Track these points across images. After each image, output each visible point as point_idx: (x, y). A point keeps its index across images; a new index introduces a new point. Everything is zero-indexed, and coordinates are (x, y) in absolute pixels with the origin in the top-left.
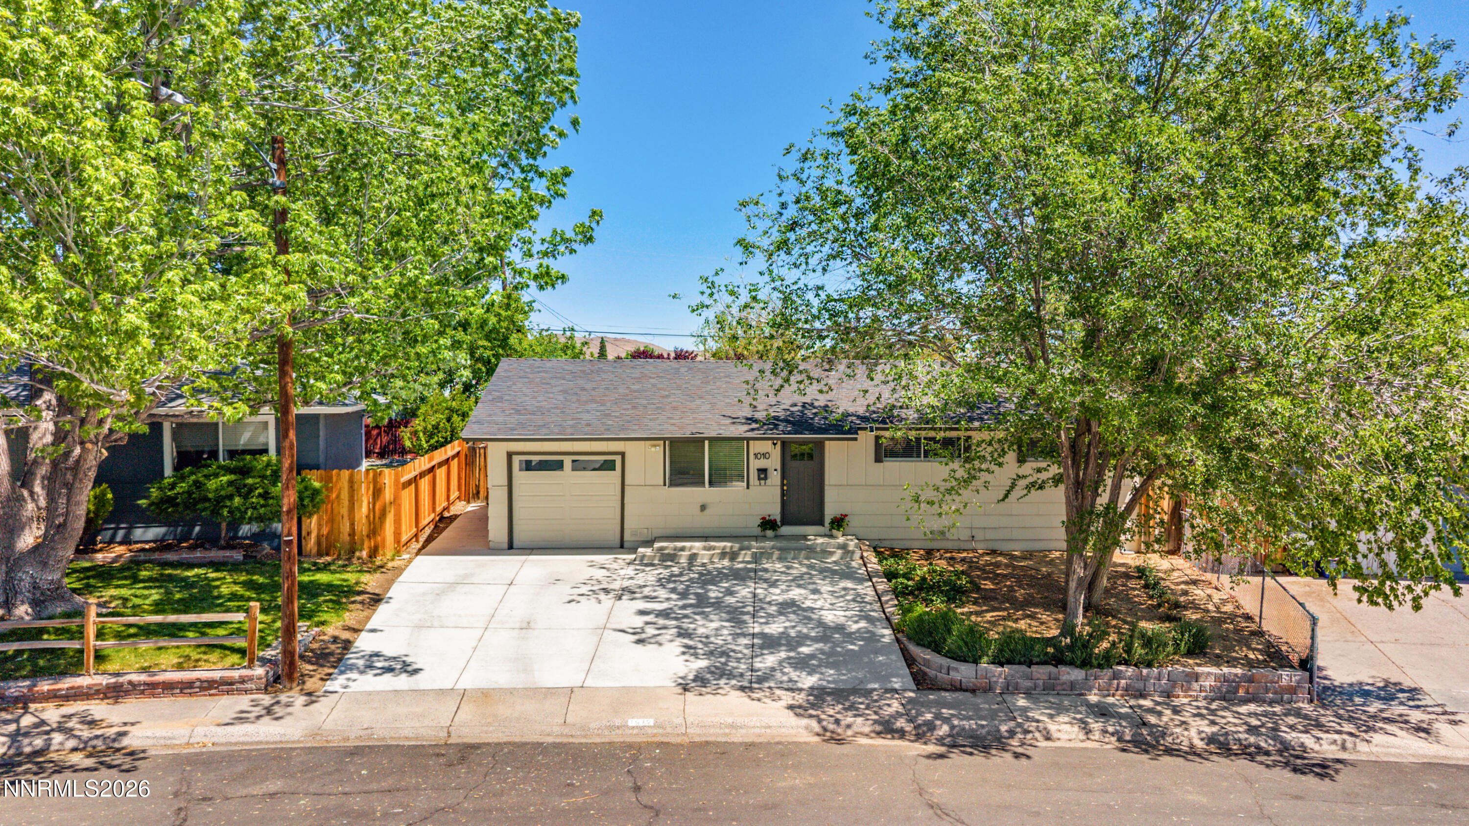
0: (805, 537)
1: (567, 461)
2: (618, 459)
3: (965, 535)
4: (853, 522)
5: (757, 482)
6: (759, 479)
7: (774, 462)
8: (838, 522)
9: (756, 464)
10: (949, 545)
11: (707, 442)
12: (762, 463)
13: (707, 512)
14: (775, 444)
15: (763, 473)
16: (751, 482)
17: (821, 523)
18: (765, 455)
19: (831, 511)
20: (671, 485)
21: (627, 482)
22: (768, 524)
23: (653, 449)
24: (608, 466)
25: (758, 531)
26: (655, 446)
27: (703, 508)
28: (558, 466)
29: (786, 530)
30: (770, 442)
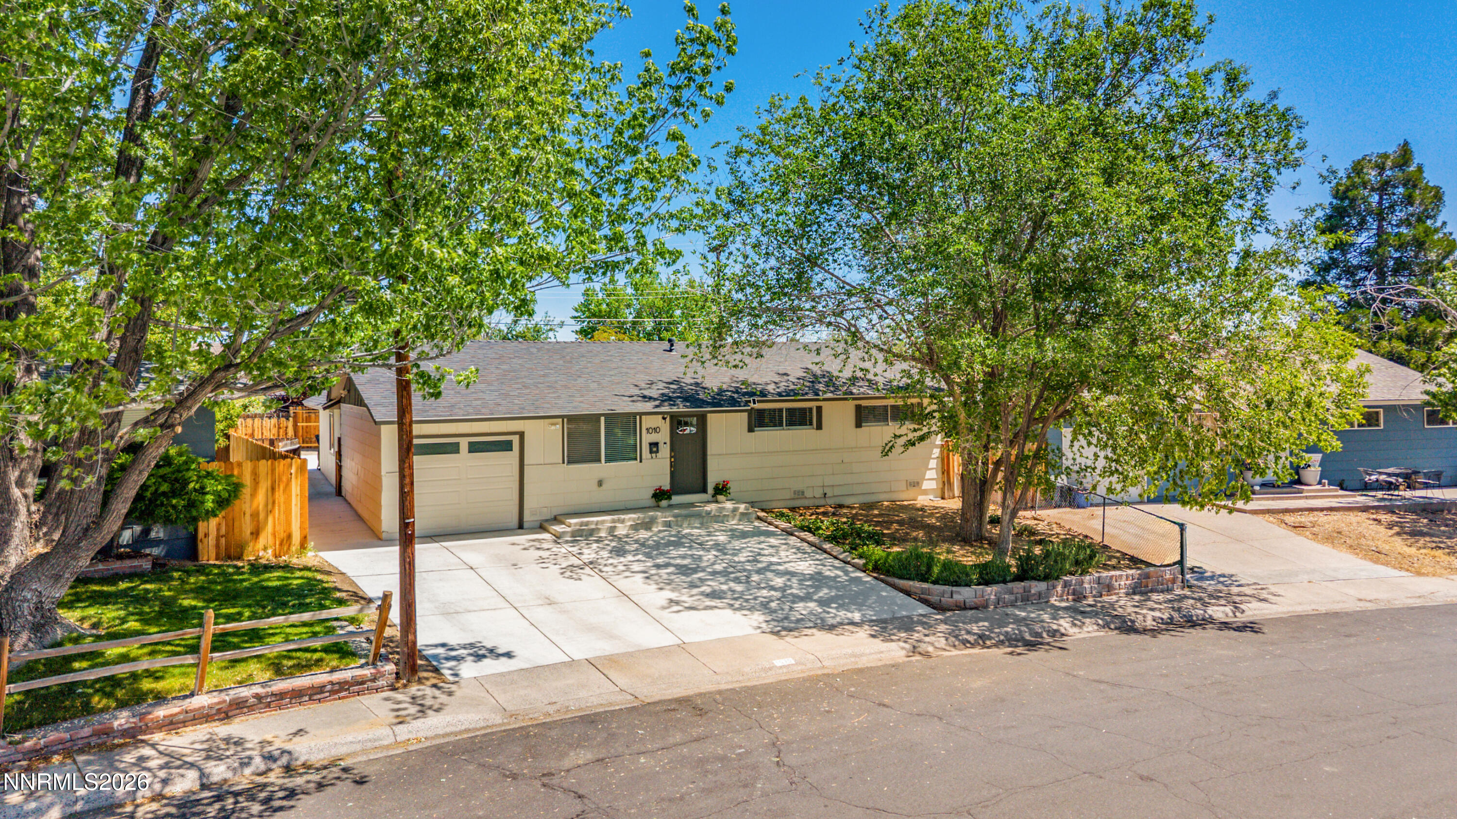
0: (692, 505)
1: (464, 443)
2: (516, 439)
3: (818, 493)
4: (733, 487)
5: (649, 456)
6: (651, 452)
7: (663, 437)
8: (721, 490)
9: (647, 438)
10: (806, 503)
11: (603, 419)
12: (654, 437)
13: (604, 486)
14: (664, 418)
15: (654, 447)
16: (644, 457)
17: (704, 490)
18: (656, 430)
19: (713, 479)
20: (569, 462)
21: (526, 462)
22: (660, 495)
23: (553, 427)
24: (507, 446)
25: (652, 502)
26: (553, 424)
27: (600, 483)
28: (454, 449)
29: (676, 499)
30: (660, 416)
